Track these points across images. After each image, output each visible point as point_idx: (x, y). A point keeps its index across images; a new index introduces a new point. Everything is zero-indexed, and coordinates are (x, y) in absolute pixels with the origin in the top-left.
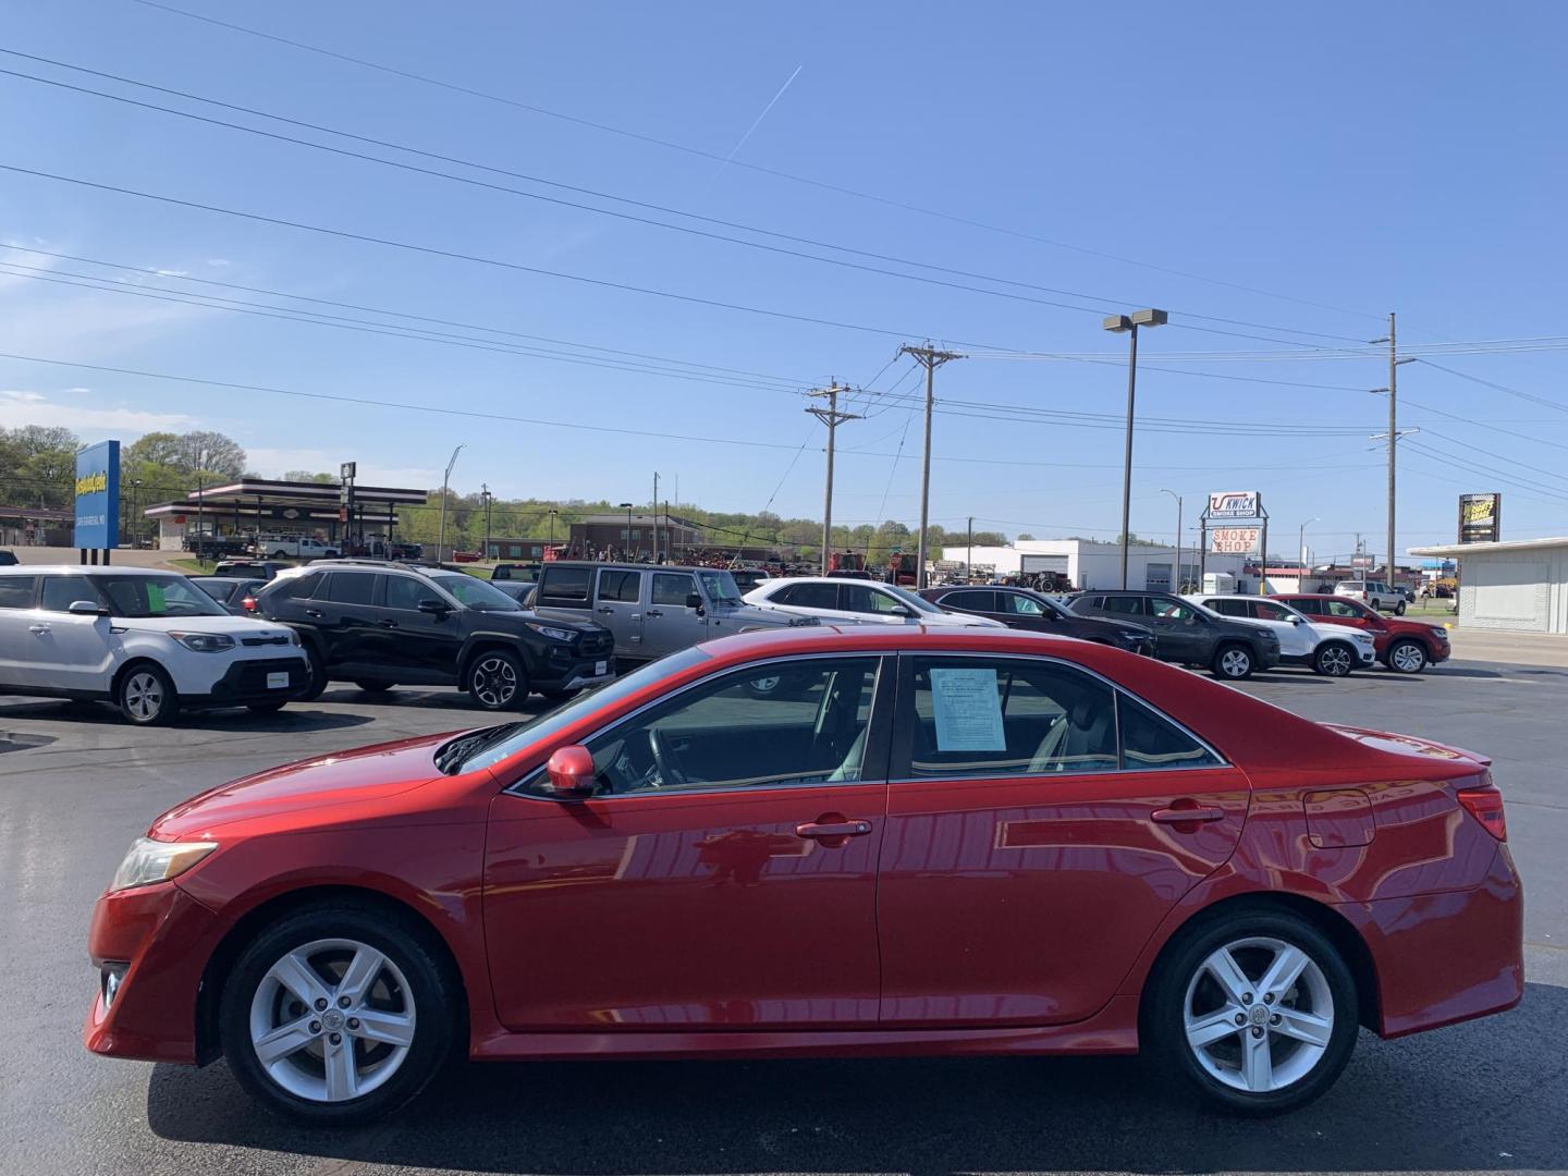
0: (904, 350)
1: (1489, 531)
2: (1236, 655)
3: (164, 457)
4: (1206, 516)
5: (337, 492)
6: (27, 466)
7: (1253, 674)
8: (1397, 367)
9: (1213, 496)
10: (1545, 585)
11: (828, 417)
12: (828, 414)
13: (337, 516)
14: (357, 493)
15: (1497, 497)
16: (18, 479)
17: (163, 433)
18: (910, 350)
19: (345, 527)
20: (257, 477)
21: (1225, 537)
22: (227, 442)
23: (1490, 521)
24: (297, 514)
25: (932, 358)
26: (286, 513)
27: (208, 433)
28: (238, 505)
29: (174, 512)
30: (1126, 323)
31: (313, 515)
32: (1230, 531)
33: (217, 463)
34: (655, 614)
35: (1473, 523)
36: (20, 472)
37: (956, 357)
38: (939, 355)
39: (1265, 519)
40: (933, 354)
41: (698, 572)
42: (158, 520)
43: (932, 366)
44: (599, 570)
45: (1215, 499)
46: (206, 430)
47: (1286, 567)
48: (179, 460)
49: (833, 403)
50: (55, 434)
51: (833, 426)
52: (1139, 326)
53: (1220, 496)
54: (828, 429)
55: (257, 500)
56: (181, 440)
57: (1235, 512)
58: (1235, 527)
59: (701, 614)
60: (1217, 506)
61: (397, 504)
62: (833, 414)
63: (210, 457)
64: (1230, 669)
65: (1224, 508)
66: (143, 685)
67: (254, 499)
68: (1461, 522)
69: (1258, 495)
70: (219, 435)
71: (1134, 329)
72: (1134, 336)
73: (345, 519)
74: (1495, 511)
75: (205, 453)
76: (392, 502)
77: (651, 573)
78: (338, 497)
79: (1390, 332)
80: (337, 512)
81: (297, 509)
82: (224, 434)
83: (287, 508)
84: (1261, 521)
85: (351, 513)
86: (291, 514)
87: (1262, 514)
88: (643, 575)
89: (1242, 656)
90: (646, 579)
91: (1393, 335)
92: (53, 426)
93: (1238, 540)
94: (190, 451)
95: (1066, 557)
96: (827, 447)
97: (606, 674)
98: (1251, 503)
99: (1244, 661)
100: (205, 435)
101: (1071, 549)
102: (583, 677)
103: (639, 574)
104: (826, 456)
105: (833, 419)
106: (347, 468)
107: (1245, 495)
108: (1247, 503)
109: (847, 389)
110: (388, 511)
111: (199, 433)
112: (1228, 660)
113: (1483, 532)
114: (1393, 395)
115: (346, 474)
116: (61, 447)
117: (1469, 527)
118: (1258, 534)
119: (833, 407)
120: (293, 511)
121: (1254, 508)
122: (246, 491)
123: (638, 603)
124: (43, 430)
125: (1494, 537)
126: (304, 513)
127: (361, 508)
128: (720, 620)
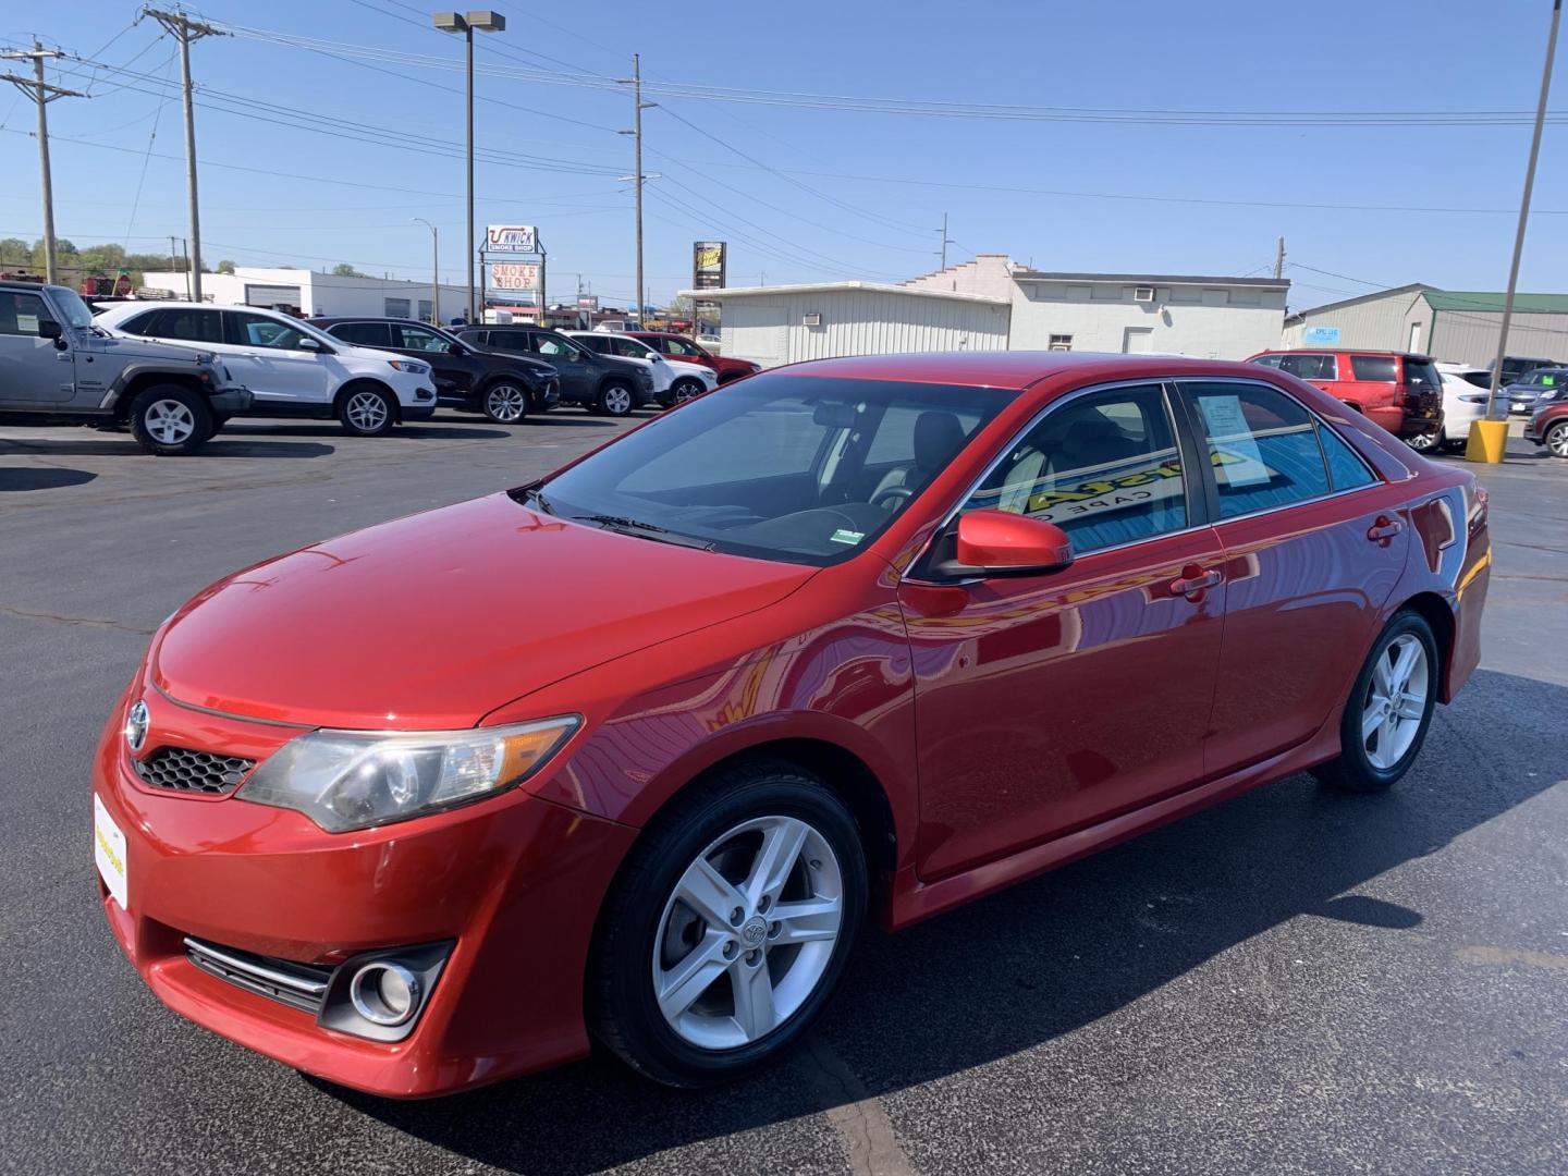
0: (149, 13)
1: (717, 277)
2: (618, 392)
4: (484, 249)
7: (633, 411)
8: (642, 109)
9: (491, 228)
10: (785, 328)
11: (33, 89)
12: (34, 85)
15: (723, 245)
18: (156, 14)
21: (504, 273)
23: (718, 268)
25: (188, 30)
30: (460, 24)
32: (510, 266)
35: (705, 269)
37: (217, 33)
38: (197, 27)
39: (543, 256)
40: (187, 25)
43: (187, 40)
45: (493, 232)
47: (519, 306)
49: (39, 71)
51: (43, 102)
52: (474, 28)
53: (497, 228)
54: (37, 107)
57: (514, 246)
58: (514, 262)
59: (63, 347)
60: (495, 239)
62: (42, 87)
64: (613, 406)
65: (502, 241)
68: (696, 268)
69: (536, 230)
71: (469, 31)
72: (470, 39)
74: (722, 259)
79: (634, 74)
84: (539, 258)
87: (540, 250)
89: (624, 393)
91: (638, 77)
93: (517, 276)
95: (298, 288)
96: (38, 130)
98: (529, 238)
99: (625, 398)
101: (302, 278)
104: (38, 142)
105: (43, 94)
107: (523, 230)
108: (525, 238)
109: (60, 55)
112: (610, 397)
113: (713, 277)
114: (639, 138)
117: (701, 273)
118: (536, 271)
119: (41, 78)
121: (532, 243)
125: (721, 283)
128: (93, 355)
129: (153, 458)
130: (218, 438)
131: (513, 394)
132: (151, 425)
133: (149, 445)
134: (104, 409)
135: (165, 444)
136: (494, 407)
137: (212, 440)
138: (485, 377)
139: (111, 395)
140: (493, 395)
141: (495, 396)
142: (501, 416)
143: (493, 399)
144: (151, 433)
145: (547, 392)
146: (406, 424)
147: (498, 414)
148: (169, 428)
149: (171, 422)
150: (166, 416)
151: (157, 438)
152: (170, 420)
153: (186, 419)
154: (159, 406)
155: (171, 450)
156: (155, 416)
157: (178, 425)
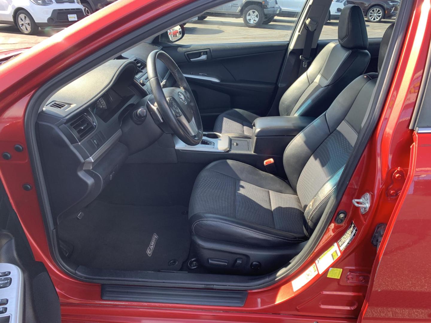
66: (23, 19)
129: (247, 28)
130: (271, 23)
131: (379, 11)
132: (248, 18)
133: (247, 24)
134: (238, 13)
135: (251, 24)
136: (371, 16)
137: (270, 24)
138: (369, 5)
139: (240, 9)
140: (371, 11)
141: (372, 12)
142: (372, 20)
143: (371, 13)
144: (247, 20)
145: (392, 11)
146: (332, 21)
147: (371, 19)
148: (252, 19)
150: (252, 15)
151: (249, 22)
152: (253, 16)
153: (257, 16)
154: (251, 12)
155: (252, 26)
156: (249, 15)
157: (254, 18)
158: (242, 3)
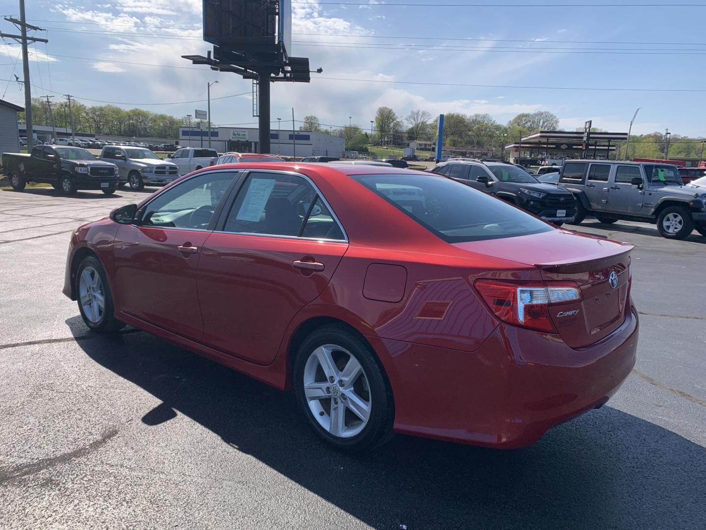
3: (525, 124)
5: (583, 135)
6: (473, 130)
13: (581, 147)
14: (591, 136)
16: (469, 136)
17: (525, 113)
19: (584, 152)
20: (563, 131)
22: (552, 116)
24: (567, 147)
26: (562, 146)
27: (543, 112)
28: (540, 143)
29: (514, 147)
31: (574, 147)
33: (547, 125)
34: (616, 188)
36: (470, 133)
41: (643, 165)
42: (510, 151)
44: (590, 164)
46: (543, 111)
48: (531, 125)
50: (484, 117)
55: (546, 140)
56: (532, 116)
59: (641, 189)
61: (612, 140)
63: (544, 123)
67: (545, 140)
70: (548, 112)
73: (584, 148)
75: (542, 121)
76: (610, 139)
77: (616, 166)
78: (582, 138)
80: (581, 145)
81: (567, 144)
82: (550, 112)
83: (563, 144)
85: (588, 145)
86: (564, 147)
88: (612, 166)
90: (613, 169)
92: (483, 114)
94: (536, 120)
97: (565, 217)
100: (542, 113)
102: (547, 217)
103: (610, 166)
106: (588, 123)
110: (607, 144)
111: (540, 112)
115: (587, 127)
116: (486, 122)
120: (565, 145)
122: (541, 137)
123: (607, 182)
124: (480, 115)
126: (570, 146)
127: (596, 143)
128: (652, 193)
129: (663, 238)
132: (665, 224)
133: (662, 232)
134: (650, 215)
135: (669, 233)
139: (653, 210)
144: (664, 227)
148: (673, 226)
149: (674, 224)
150: (673, 220)
151: (667, 230)
152: (674, 222)
153: (680, 222)
154: (671, 216)
155: (671, 236)
156: (668, 220)
157: (676, 225)
158: (658, 203)
